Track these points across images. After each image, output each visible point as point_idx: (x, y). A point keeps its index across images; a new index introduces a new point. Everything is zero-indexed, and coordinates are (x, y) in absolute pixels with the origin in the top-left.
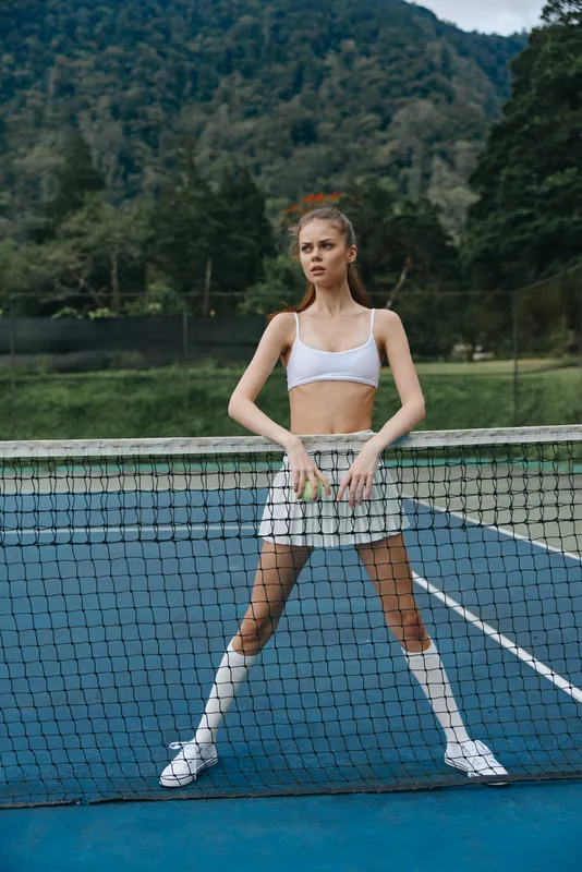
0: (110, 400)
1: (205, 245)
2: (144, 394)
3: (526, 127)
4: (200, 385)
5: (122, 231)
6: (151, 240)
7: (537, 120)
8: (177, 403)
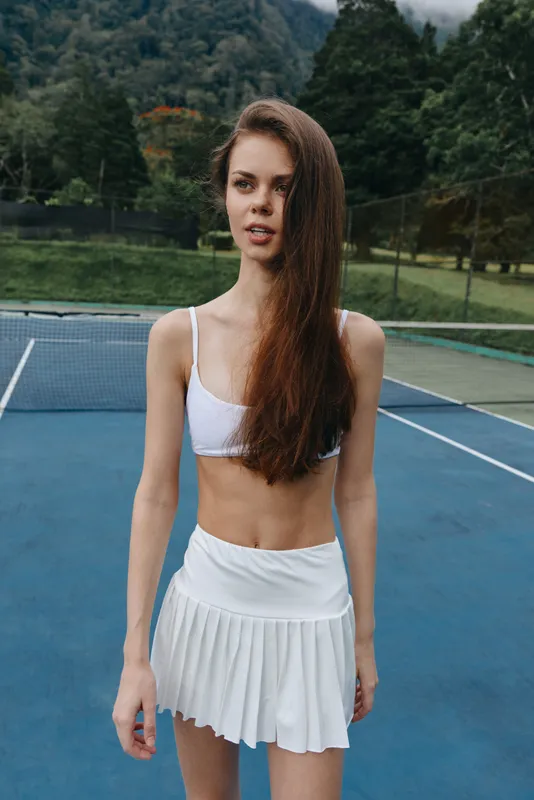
0: (61, 260)
1: (97, 146)
2: (83, 258)
3: (321, 102)
4: (118, 255)
5: (36, 128)
6: (56, 138)
7: (328, 99)
8: (105, 265)
